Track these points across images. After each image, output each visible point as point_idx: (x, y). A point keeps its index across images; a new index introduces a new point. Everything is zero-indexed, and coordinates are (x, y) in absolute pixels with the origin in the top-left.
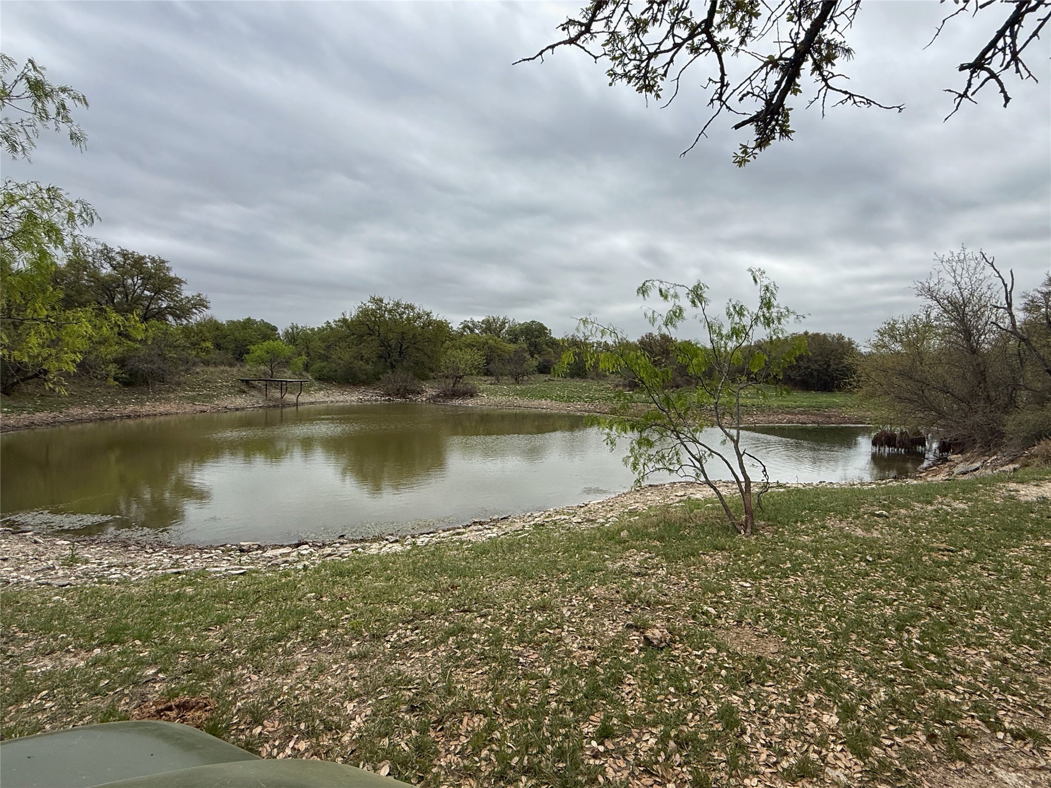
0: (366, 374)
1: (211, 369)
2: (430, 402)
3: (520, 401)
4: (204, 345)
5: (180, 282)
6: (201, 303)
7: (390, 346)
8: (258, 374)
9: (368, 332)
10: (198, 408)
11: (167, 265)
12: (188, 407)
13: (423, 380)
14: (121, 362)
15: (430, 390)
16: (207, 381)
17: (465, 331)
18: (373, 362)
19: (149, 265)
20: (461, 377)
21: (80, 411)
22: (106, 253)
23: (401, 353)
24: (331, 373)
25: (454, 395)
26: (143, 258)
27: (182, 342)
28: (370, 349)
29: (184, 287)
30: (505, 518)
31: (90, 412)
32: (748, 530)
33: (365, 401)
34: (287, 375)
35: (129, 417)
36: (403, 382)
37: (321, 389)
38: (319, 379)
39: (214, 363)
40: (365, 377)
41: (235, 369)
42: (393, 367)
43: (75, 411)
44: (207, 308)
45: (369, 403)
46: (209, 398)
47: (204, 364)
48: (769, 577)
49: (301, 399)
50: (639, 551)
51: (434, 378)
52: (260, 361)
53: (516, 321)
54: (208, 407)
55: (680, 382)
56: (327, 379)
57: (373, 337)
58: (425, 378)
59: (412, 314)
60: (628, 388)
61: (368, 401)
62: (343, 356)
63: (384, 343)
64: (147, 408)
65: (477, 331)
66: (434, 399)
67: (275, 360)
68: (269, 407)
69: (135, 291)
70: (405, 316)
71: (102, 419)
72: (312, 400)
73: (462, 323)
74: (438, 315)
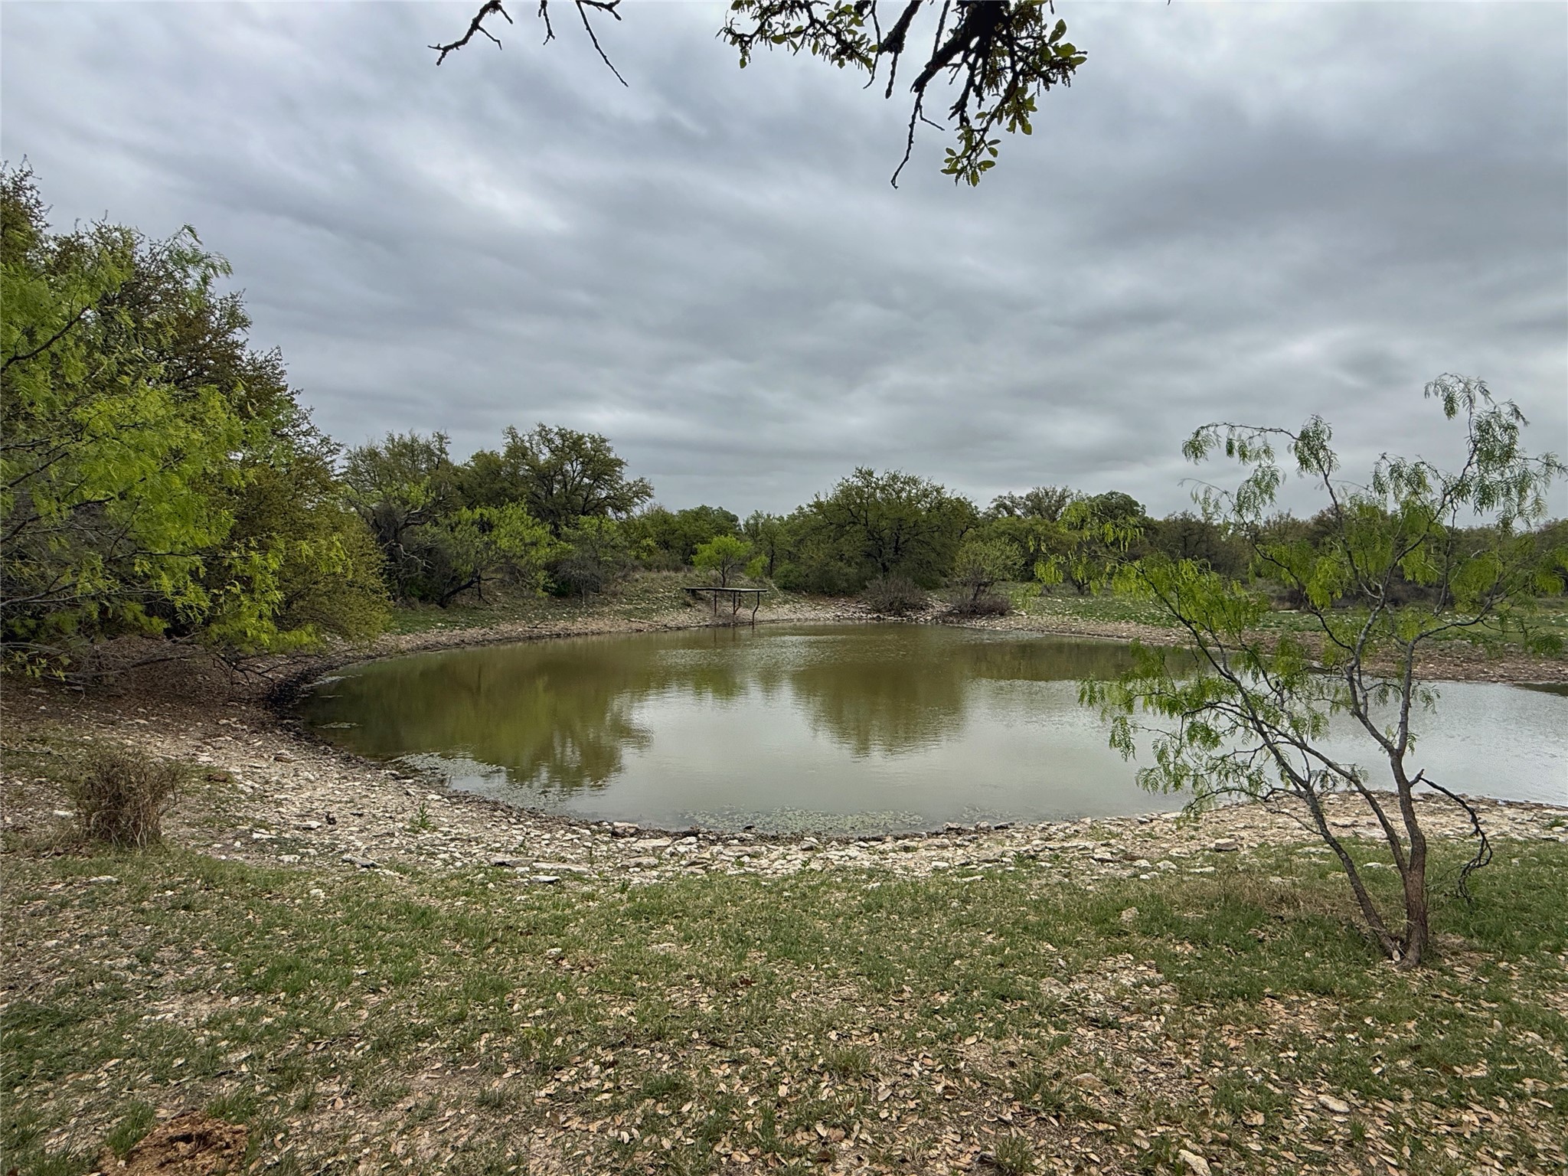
0: (847, 581)
1: (653, 575)
2: (937, 623)
3: (1081, 624)
4: (644, 542)
5: (619, 463)
6: (643, 491)
7: (881, 539)
8: (708, 581)
9: (851, 519)
10: (634, 626)
11: (607, 444)
12: (623, 625)
13: (929, 588)
14: (552, 568)
15: (938, 604)
16: (646, 591)
17: (999, 512)
18: (857, 563)
19: (589, 445)
20: (986, 585)
21: (510, 628)
22: (544, 433)
23: (897, 549)
24: (801, 579)
25: (974, 612)
26: (583, 436)
27: (620, 540)
28: (854, 543)
29: (625, 470)
30: (1001, 827)
31: (520, 628)
32: (1410, 954)
33: (845, 619)
34: (743, 583)
35: (558, 636)
36: (899, 591)
37: (786, 602)
38: (784, 588)
39: (658, 567)
40: (845, 585)
41: (680, 575)
42: (885, 569)
43: (505, 627)
44: (650, 496)
45: (850, 622)
46: (648, 612)
47: (646, 568)
48: (1407, 1094)
49: (758, 616)
50: (1138, 961)
51: (947, 586)
52: (710, 563)
53: (1083, 494)
54: (645, 625)
55: (1403, 595)
56: (794, 588)
57: (858, 527)
58: (933, 586)
59: (914, 491)
60: (1288, 605)
61: (849, 619)
62: (816, 555)
63: (873, 534)
64: (578, 626)
65: (1018, 512)
66: (944, 618)
67: (728, 563)
68: (718, 626)
69: (574, 479)
70: (904, 495)
71: (530, 638)
72: (774, 617)
73: (995, 500)
74: (954, 490)
